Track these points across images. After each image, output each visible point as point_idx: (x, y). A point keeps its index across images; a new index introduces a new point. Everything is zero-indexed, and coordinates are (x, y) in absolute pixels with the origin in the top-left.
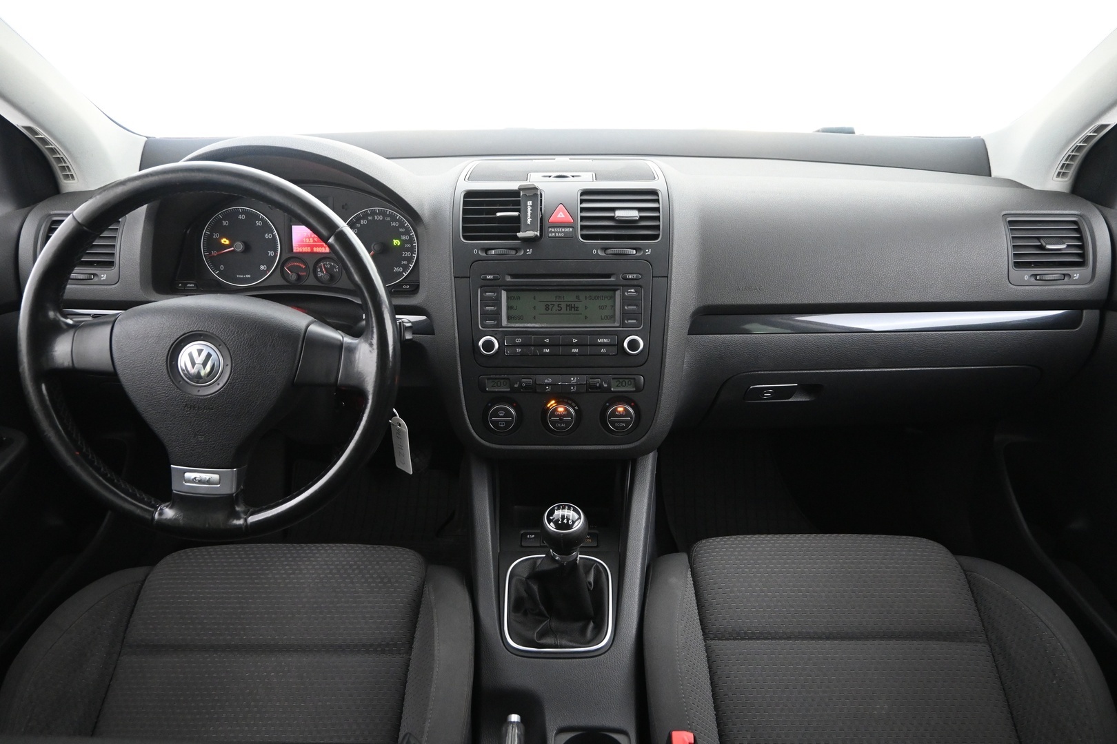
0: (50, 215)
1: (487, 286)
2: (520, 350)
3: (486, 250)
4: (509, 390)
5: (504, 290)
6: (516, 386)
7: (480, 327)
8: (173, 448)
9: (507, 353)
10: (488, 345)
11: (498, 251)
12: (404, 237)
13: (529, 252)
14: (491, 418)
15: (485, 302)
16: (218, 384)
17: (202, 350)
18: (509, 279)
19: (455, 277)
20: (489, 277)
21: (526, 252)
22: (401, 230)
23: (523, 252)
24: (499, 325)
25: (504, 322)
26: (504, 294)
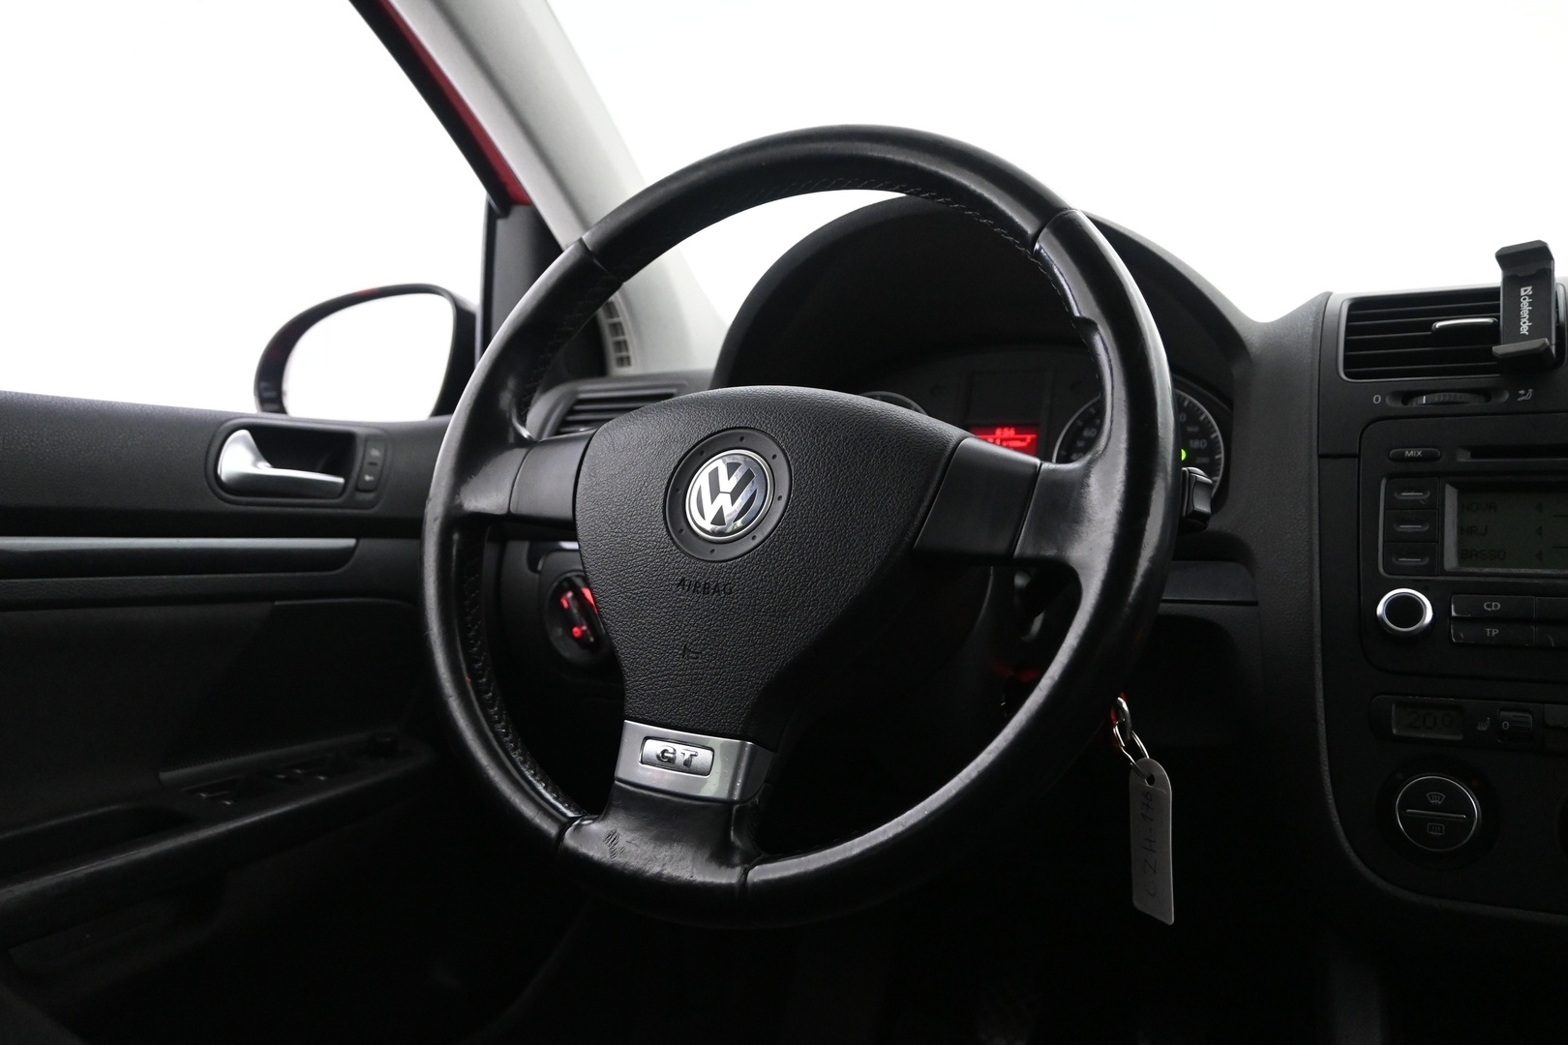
0: (577, 392)
1: (1404, 475)
2: (1495, 632)
3: (1407, 396)
4: (1460, 738)
5: (1453, 484)
6: (1482, 728)
7: (1381, 570)
8: (636, 682)
9: (1457, 636)
10: (1406, 610)
11: (1437, 397)
12: (1195, 444)
13: (1525, 395)
14: (1402, 807)
15: (1398, 512)
16: (754, 538)
17: (738, 465)
18: (1464, 457)
19: (1321, 456)
20: (1410, 453)
21: (1515, 395)
22: (1190, 429)
23: (1507, 396)
24: (1436, 565)
25: (1451, 561)
26: (1451, 497)
